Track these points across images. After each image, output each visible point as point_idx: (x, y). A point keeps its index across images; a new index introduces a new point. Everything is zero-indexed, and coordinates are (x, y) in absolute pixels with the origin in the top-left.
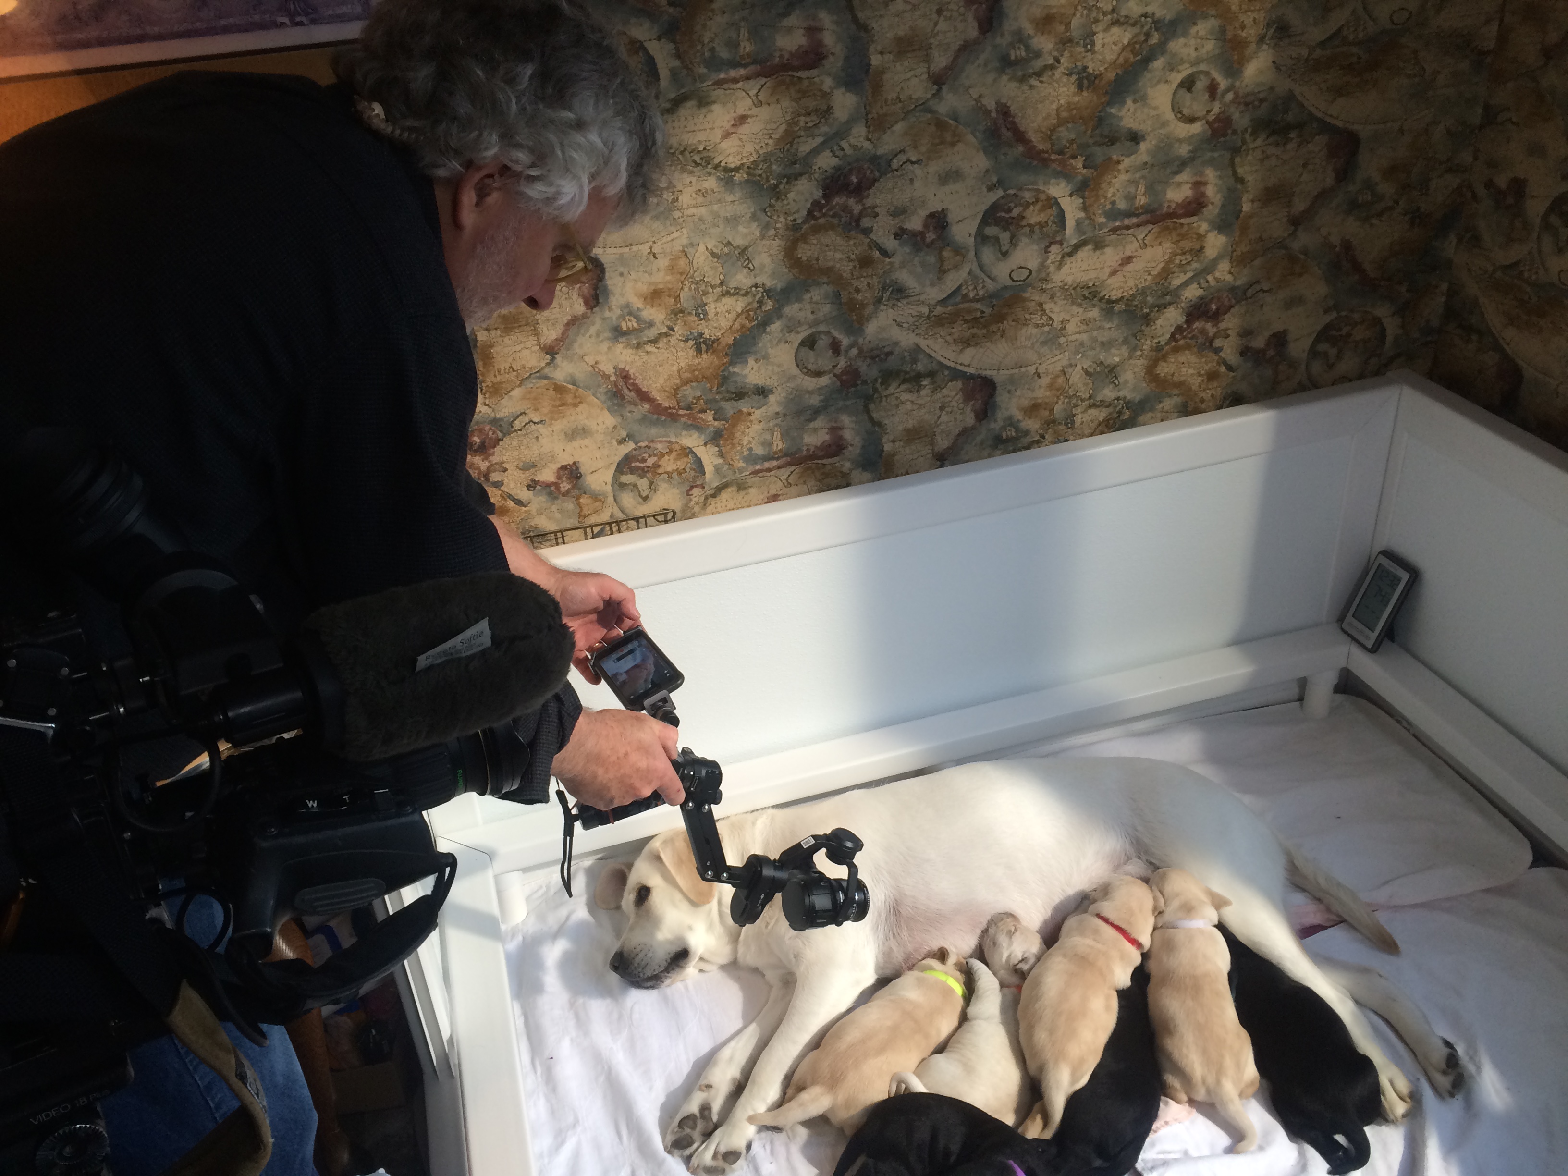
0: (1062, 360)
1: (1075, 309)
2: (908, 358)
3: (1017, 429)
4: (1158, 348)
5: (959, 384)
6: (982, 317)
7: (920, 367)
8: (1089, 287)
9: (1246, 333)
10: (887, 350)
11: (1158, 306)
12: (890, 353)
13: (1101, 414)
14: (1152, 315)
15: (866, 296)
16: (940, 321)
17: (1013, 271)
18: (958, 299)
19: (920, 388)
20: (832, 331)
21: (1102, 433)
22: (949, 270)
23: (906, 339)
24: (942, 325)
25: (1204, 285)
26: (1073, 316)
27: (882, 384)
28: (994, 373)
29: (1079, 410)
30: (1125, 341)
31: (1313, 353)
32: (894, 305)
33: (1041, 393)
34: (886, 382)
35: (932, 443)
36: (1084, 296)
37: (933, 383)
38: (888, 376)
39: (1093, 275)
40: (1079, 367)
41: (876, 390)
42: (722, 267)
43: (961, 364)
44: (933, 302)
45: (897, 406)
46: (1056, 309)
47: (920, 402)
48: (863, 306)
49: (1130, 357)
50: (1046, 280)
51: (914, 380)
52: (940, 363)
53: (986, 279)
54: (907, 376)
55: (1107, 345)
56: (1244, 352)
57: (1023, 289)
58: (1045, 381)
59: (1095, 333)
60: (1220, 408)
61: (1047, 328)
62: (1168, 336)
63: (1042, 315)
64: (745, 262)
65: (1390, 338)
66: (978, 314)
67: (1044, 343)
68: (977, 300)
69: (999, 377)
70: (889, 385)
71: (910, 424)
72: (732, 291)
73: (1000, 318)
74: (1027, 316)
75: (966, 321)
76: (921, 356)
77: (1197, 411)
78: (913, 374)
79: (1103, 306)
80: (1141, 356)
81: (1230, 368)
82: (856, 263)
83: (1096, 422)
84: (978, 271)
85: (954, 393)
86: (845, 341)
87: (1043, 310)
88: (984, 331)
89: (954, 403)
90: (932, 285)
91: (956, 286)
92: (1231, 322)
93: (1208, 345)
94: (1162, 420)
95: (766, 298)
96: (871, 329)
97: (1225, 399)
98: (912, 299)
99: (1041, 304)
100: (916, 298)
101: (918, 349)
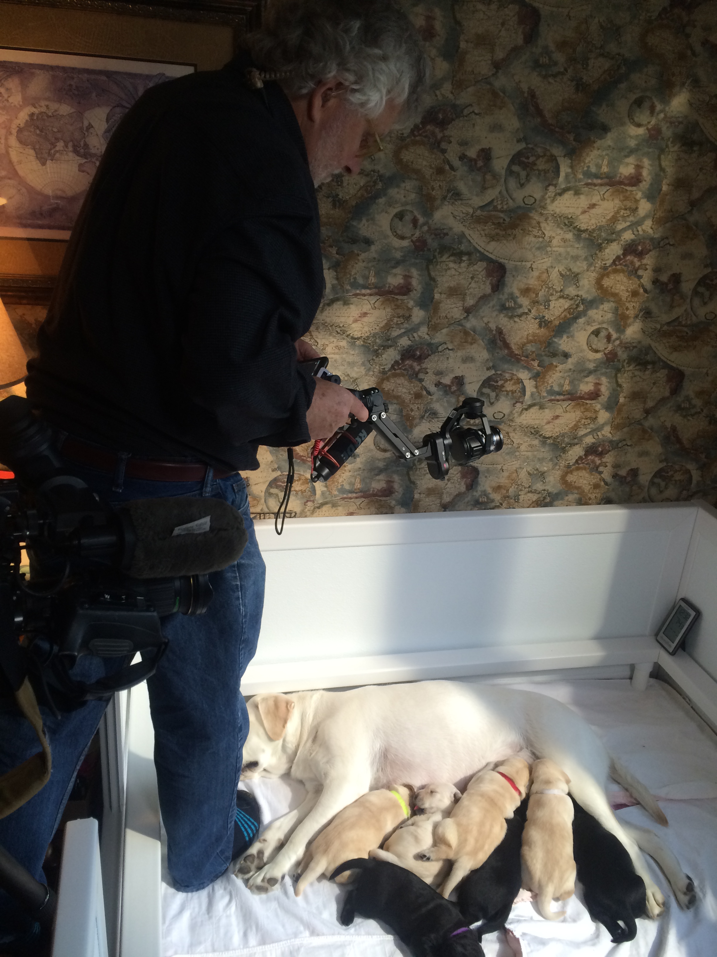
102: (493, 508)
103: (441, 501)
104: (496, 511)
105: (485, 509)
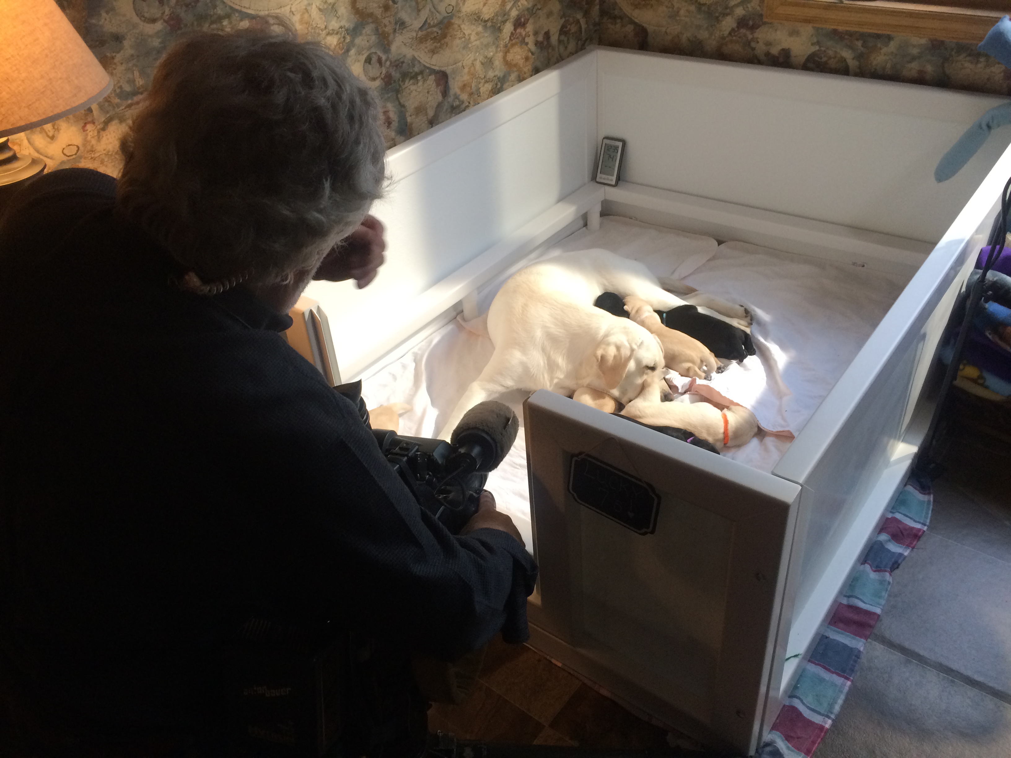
0: (471, 56)
1: (473, 27)
2: (411, 64)
3: (459, 101)
4: (506, 46)
5: (432, 77)
6: (438, 36)
7: (416, 69)
8: (476, 14)
9: (536, 33)
10: (402, 60)
11: (503, 22)
12: (403, 62)
13: (489, 86)
14: (501, 27)
15: (388, 29)
16: (422, 40)
17: (446, 8)
18: (427, 26)
19: (418, 81)
20: (378, 52)
21: (491, 97)
22: (422, 9)
23: (409, 53)
24: (422, 43)
25: (518, 8)
26: (473, 31)
27: (402, 81)
28: (446, 68)
29: (481, 84)
30: (494, 43)
31: (560, 41)
32: (401, 33)
33: (466, 78)
34: (403, 81)
35: (426, 114)
36: (475, 19)
37: (423, 78)
38: (405, 76)
39: (477, 6)
40: (478, 61)
41: (400, 86)
42: (325, 17)
43: (433, 65)
44: (417, 29)
45: (410, 94)
46: (466, 28)
47: (418, 90)
48: (389, 34)
49: (496, 52)
50: (459, 11)
51: (414, 77)
52: (425, 66)
53: (437, 14)
54: (412, 75)
55: (487, 46)
56: (537, 43)
57: (451, 17)
58: (466, 70)
59: (482, 40)
60: (531, 76)
61: (463, 39)
62: (508, 38)
63: (461, 32)
64: (334, 13)
65: (583, 30)
66: (436, 34)
67: (464, 48)
68: (434, 26)
69: (448, 70)
70: (405, 82)
71: (416, 104)
72: (331, 32)
73: (444, 36)
74: (455, 33)
75: (432, 39)
76: (416, 62)
77: (524, 79)
78: (414, 74)
79: (483, 24)
80: (500, 51)
81: (533, 54)
82: (383, 9)
83: (488, 92)
84: (433, 9)
85: (432, 83)
86: (384, 58)
87: (461, 29)
88: (439, 44)
89: (432, 89)
90: (416, 19)
91: (425, 20)
92: (530, 28)
93: (523, 42)
94: (512, 86)
95: (346, 34)
96: (393, 48)
97: (532, 71)
98: (408, 29)
99: (459, 26)
100: (410, 27)
101: (414, 59)
102: (464, 110)
103: (427, 118)
104: (467, 111)
105: (459, 113)
